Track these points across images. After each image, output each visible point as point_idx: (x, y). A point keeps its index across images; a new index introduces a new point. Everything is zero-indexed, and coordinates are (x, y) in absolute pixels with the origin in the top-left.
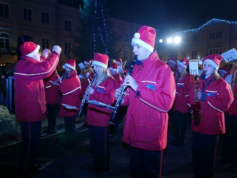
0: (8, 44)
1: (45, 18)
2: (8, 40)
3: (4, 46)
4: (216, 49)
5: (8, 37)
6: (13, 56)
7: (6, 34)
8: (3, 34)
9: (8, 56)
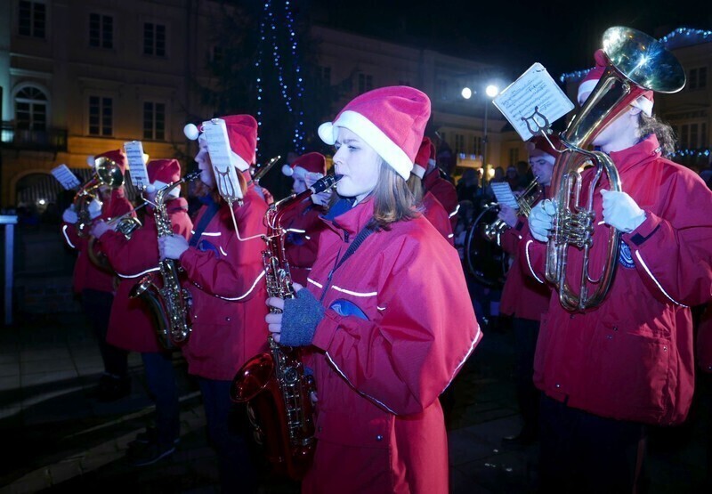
0: (43, 118)
1: (154, 40)
2: (42, 108)
3: (31, 125)
4: (690, 123)
5: (42, 97)
6: (56, 154)
7: (36, 91)
8: (27, 89)
9: (41, 154)
